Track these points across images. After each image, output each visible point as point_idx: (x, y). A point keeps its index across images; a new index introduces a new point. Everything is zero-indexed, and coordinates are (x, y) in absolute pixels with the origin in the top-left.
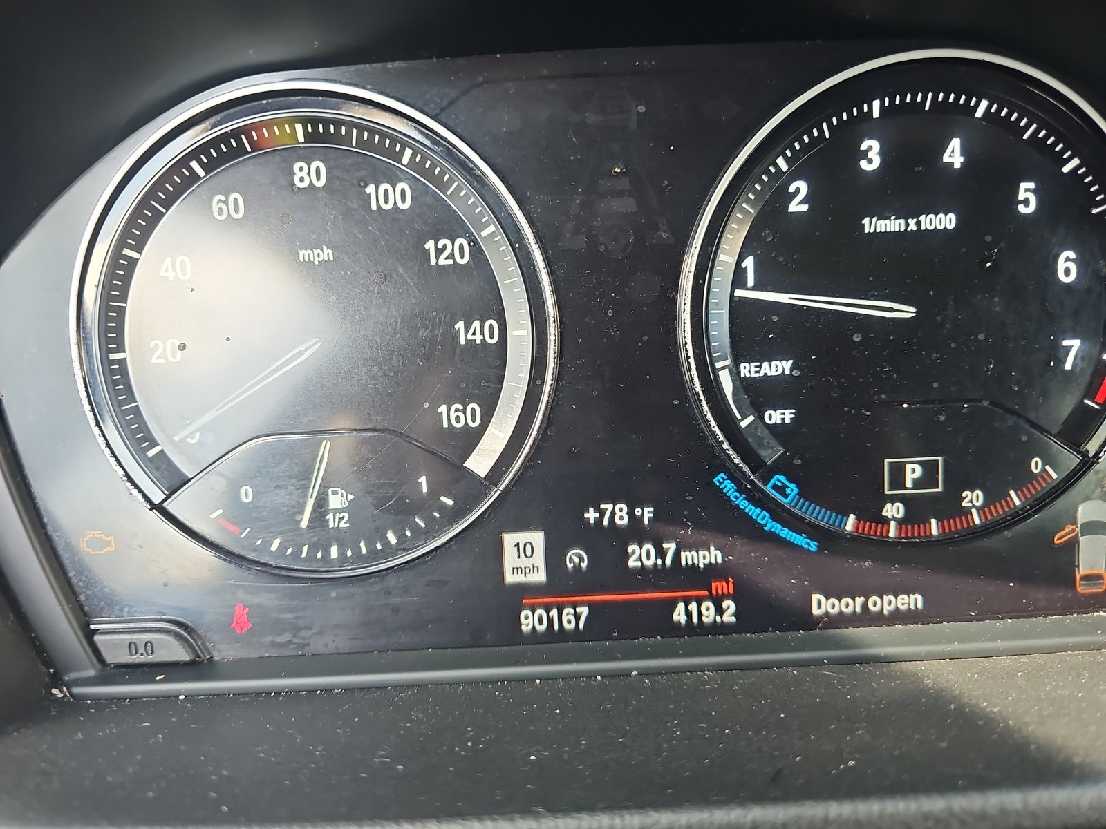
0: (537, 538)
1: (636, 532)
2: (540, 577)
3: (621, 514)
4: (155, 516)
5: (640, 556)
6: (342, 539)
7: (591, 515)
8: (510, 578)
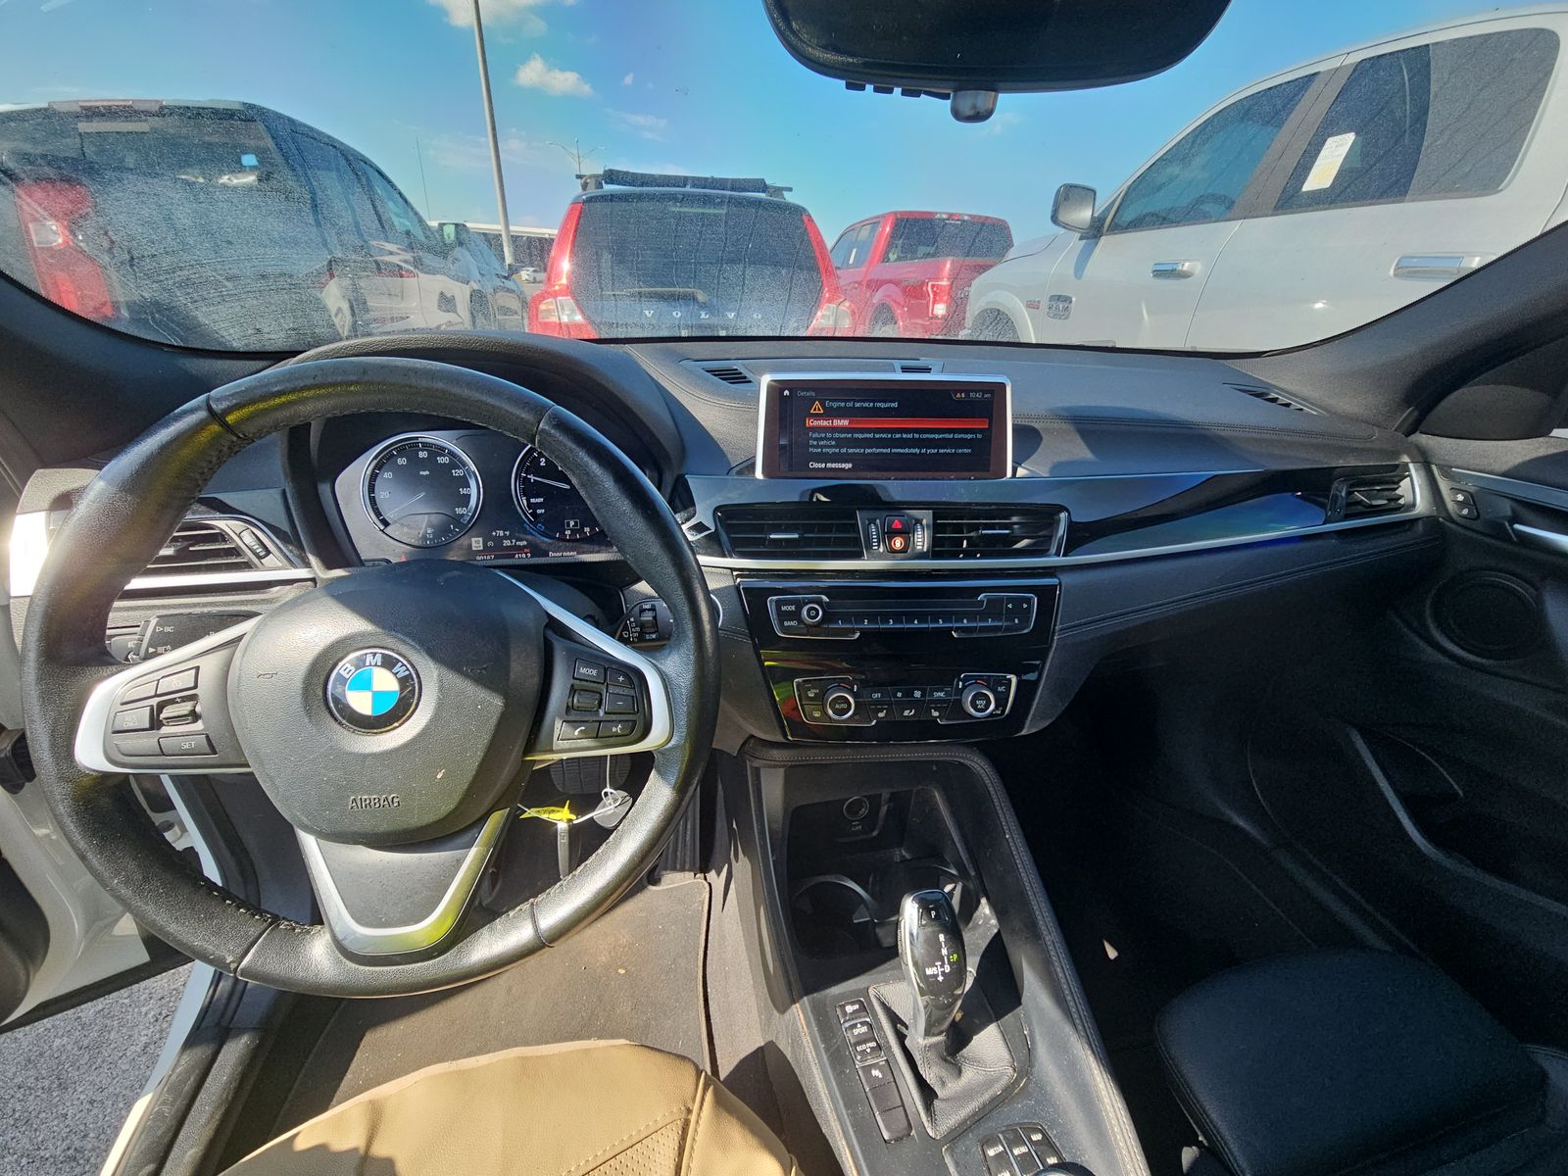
0: (481, 539)
1: (505, 537)
2: (481, 548)
3: (501, 533)
4: (381, 533)
5: (507, 543)
6: (430, 540)
7: (494, 534)
8: (474, 549)
